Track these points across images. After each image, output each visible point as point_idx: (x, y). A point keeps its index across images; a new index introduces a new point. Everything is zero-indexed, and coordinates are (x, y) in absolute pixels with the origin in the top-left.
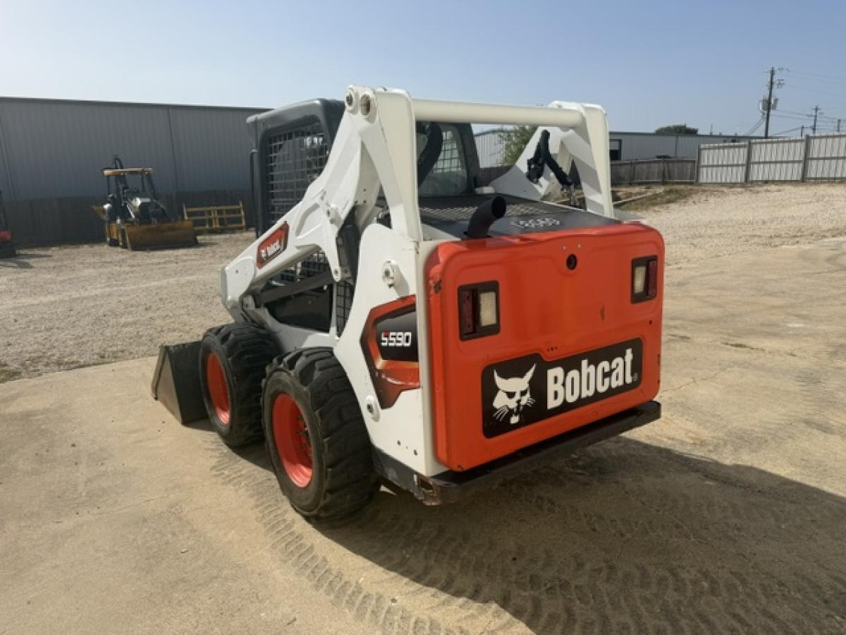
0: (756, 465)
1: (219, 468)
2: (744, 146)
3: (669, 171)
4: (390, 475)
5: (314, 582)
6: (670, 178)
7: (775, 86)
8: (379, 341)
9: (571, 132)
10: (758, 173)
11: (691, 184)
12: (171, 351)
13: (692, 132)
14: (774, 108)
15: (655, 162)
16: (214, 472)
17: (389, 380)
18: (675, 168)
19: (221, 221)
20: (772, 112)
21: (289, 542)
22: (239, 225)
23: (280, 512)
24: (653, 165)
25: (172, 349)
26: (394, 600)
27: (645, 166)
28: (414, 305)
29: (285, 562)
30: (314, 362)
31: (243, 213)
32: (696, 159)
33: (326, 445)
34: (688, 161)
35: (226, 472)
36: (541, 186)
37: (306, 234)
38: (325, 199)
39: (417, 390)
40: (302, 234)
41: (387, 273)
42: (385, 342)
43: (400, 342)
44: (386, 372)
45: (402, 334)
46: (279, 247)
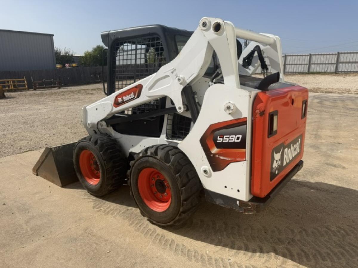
0: (323, 182)
1: (97, 207)
4: (217, 202)
5: (186, 257)
8: (215, 140)
9: (268, 46)
12: (53, 150)
16: (95, 210)
17: (221, 158)
19: (14, 86)
21: (160, 239)
22: (24, 88)
23: (145, 226)
25: (53, 149)
26: (229, 260)
28: (246, 122)
29: (165, 249)
30: (168, 151)
31: (26, 82)
33: (184, 190)
35: (102, 209)
36: (250, 70)
37: (156, 90)
38: (175, 73)
39: (243, 162)
40: (153, 90)
41: (228, 108)
42: (220, 140)
43: (232, 140)
44: (219, 154)
45: (234, 136)
46: (134, 97)
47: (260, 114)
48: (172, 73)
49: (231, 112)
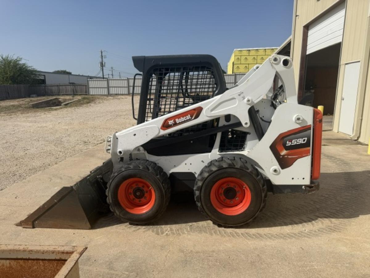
2: (105, 80)
3: (76, 90)
6: (76, 92)
7: (103, 57)
8: (285, 144)
10: (112, 91)
11: (86, 95)
13: (69, 74)
14: (105, 66)
15: (68, 85)
18: (78, 88)
20: (104, 68)
24: (67, 87)
27: (64, 87)
28: (310, 128)
32: (87, 85)
34: (83, 86)
37: (220, 110)
38: (242, 95)
39: (307, 157)
40: (216, 111)
41: (298, 119)
42: (289, 144)
43: (299, 142)
44: (288, 155)
45: (301, 139)
46: (190, 118)
47: (319, 121)
48: (239, 95)
49: (300, 122)
